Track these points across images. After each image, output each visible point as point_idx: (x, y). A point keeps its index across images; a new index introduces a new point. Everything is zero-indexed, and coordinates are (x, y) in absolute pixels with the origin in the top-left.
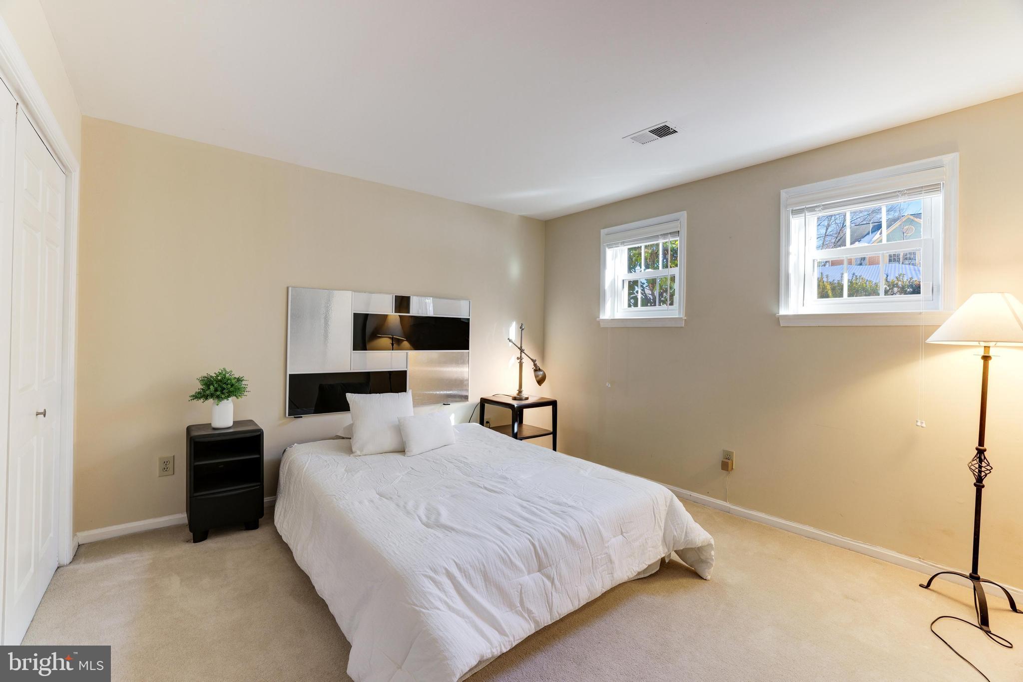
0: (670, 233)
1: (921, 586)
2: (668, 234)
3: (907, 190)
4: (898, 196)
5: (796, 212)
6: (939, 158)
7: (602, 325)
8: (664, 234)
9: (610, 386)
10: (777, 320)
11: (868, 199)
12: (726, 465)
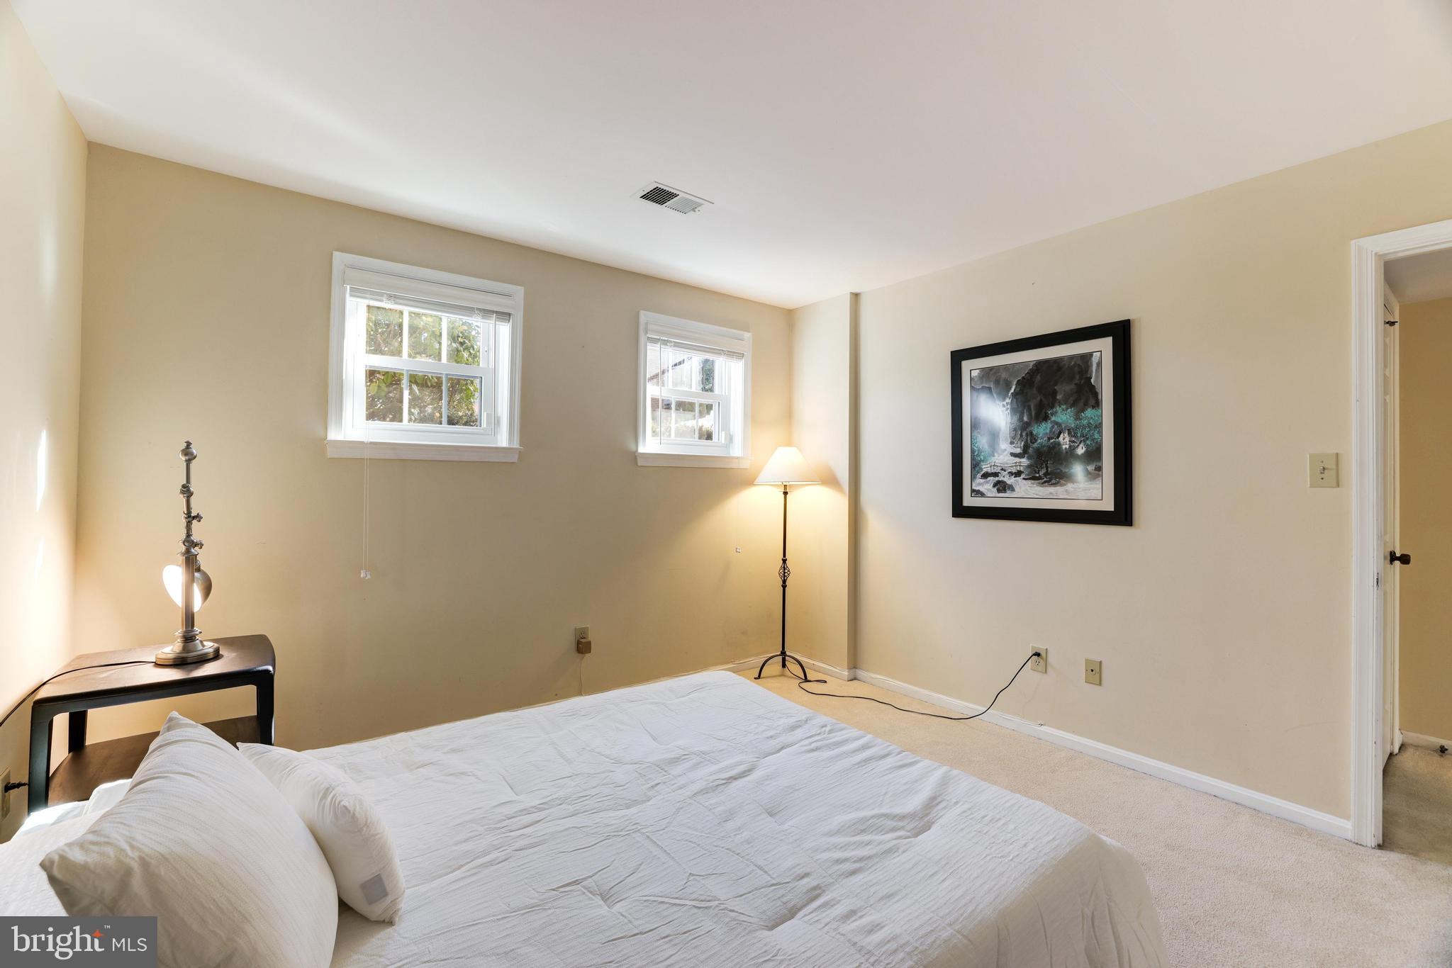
0: (496, 312)
1: (755, 678)
2: (493, 312)
3: (729, 351)
4: (720, 354)
5: (655, 341)
6: (742, 332)
7: (331, 453)
8: (484, 310)
9: (369, 577)
10: (634, 457)
11: (709, 350)
12: (582, 646)
